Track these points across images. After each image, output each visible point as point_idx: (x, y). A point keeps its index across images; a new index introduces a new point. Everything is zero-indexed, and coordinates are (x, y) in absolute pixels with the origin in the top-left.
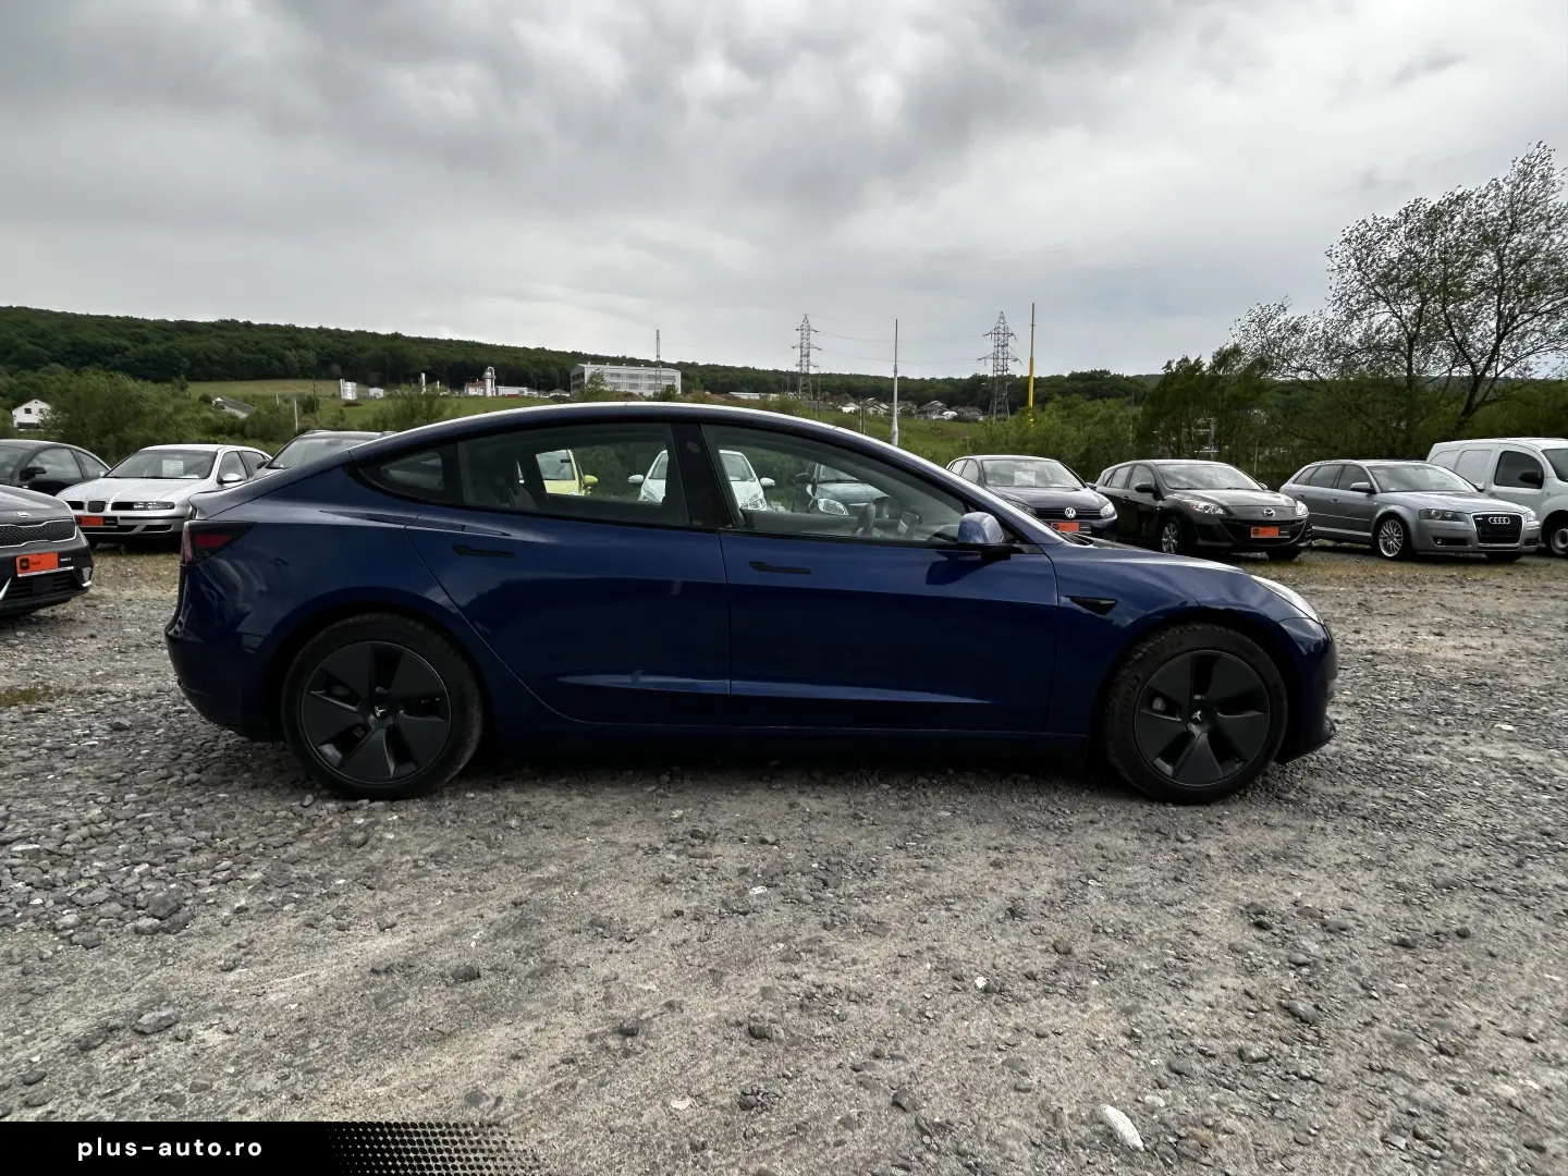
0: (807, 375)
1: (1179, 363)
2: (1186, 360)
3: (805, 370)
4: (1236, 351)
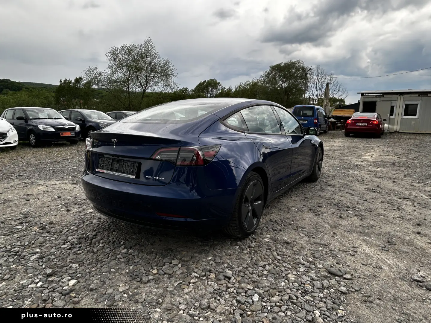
1: (64, 81)
2: (66, 80)
4: (80, 79)
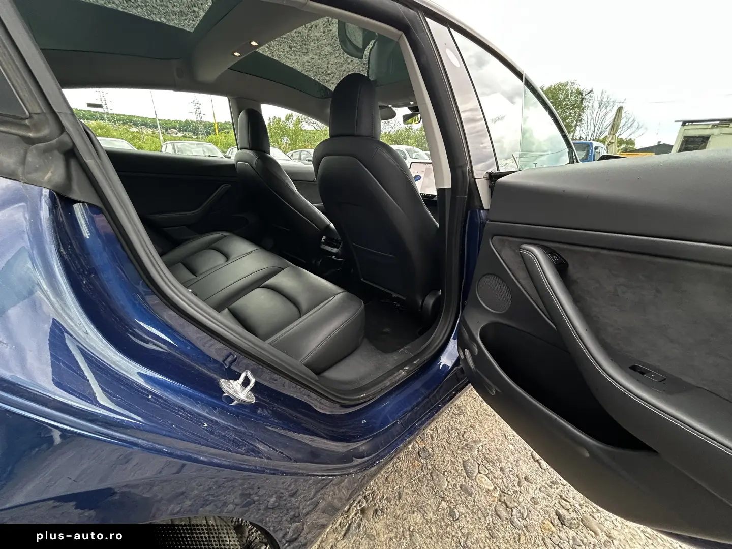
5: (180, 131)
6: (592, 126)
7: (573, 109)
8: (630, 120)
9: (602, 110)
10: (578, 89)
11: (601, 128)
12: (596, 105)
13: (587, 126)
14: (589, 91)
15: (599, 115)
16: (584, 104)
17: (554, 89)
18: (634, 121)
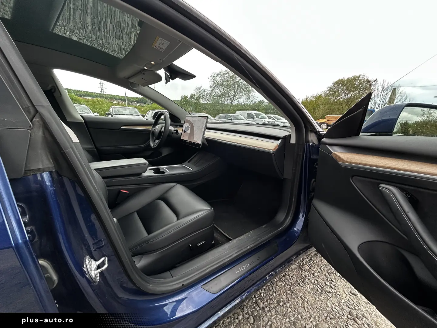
0: (103, 94)
3: (103, 93)
5: (138, 103)
6: (378, 101)
7: (365, 91)
8: (404, 98)
9: (384, 92)
10: (367, 79)
11: (384, 102)
12: (380, 89)
13: (375, 101)
14: (375, 80)
15: (383, 94)
16: (372, 88)
17: (351, 80)
18: (406, 98)
